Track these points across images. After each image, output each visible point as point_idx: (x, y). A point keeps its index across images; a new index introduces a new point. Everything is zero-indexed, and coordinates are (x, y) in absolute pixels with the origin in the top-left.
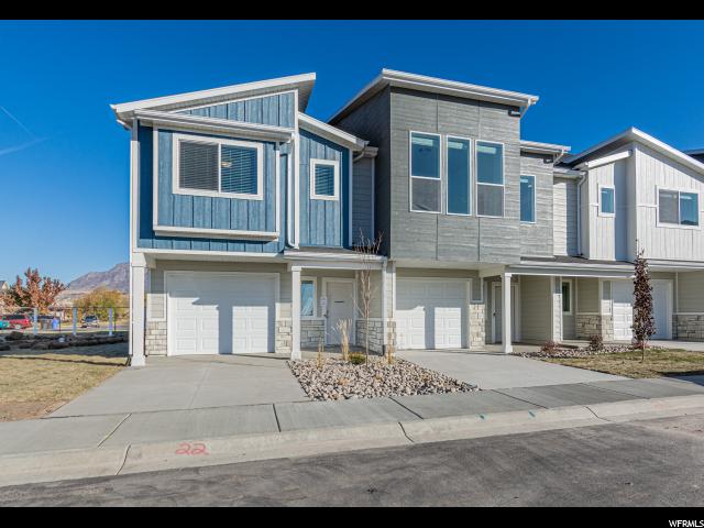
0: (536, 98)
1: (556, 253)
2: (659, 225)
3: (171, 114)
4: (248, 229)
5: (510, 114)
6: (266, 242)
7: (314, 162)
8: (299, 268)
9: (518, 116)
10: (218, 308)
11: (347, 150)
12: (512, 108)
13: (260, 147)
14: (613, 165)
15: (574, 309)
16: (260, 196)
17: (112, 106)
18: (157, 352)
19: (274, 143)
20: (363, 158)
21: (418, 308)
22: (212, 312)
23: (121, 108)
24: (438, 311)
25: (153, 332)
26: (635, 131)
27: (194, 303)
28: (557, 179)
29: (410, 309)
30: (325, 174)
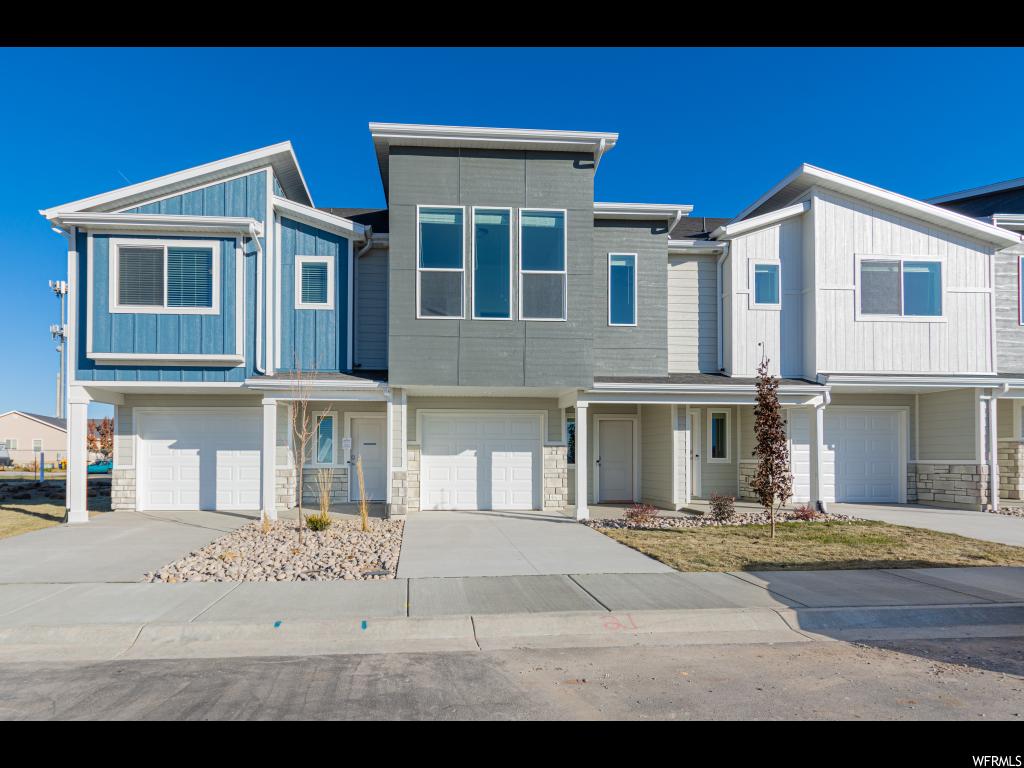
0: (615, 136)
1: (673, 368)
2: (860, 317)
3: (114, 215)
4: (201, 353)
5: (576, 166)
6: (229, 369)
7: (300, 260)
8: (273, 400)
9: (592, 166)
10: (198, 453)
11: (346, 240)
12: (580, 157)
13: (215, 247)
14: (777, 228)
15: (734, 454)
16: (215, 309)
17: (42, 212)
18: (125, 506)
19: (234, 240)
20: (371, 249)
21: (467, 451)
22: (192, 457)
23: (50, 213)
24: (497, 457)
25: (120, 481)
26: (808, 169)
27: (171, 447)
28: (676, 258)
29: (456, 454)
30: (315, 275)
